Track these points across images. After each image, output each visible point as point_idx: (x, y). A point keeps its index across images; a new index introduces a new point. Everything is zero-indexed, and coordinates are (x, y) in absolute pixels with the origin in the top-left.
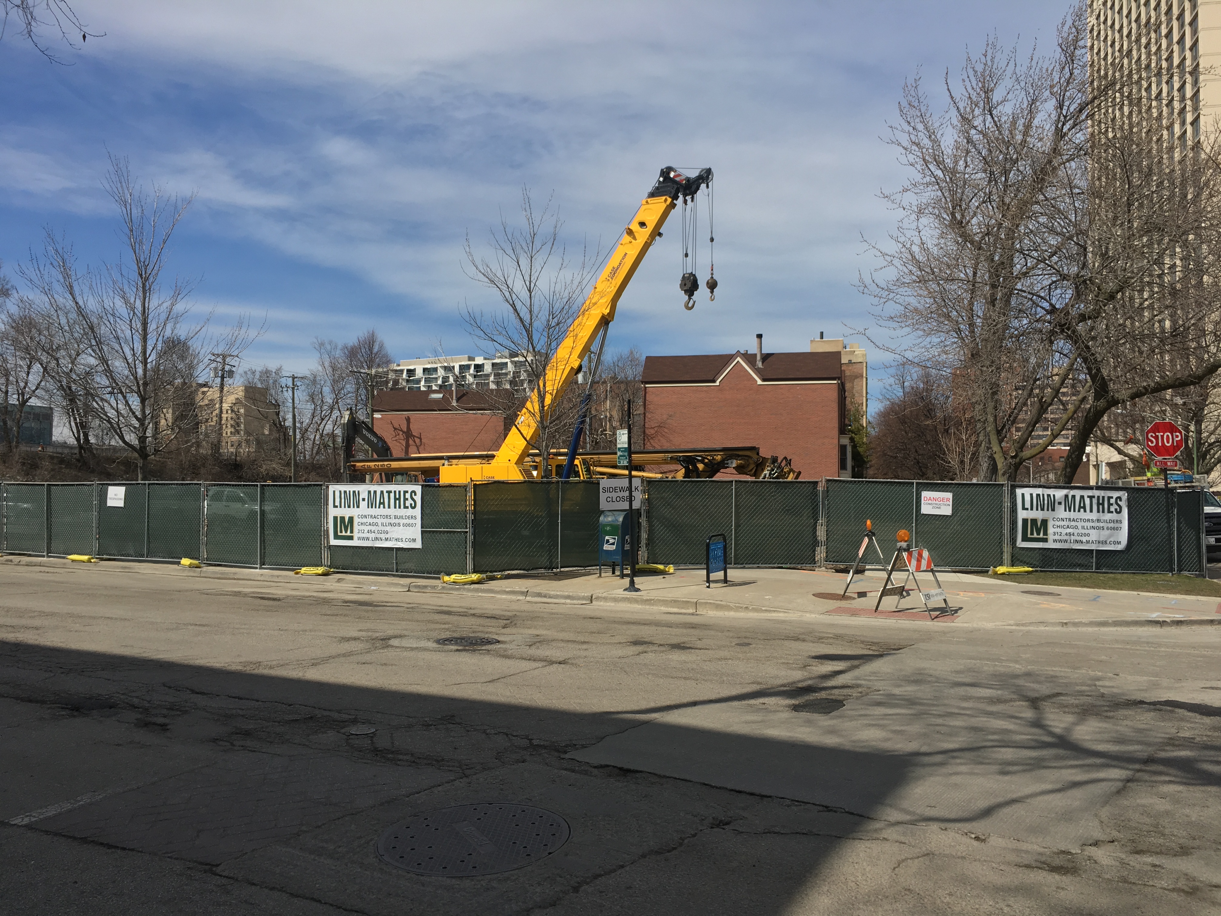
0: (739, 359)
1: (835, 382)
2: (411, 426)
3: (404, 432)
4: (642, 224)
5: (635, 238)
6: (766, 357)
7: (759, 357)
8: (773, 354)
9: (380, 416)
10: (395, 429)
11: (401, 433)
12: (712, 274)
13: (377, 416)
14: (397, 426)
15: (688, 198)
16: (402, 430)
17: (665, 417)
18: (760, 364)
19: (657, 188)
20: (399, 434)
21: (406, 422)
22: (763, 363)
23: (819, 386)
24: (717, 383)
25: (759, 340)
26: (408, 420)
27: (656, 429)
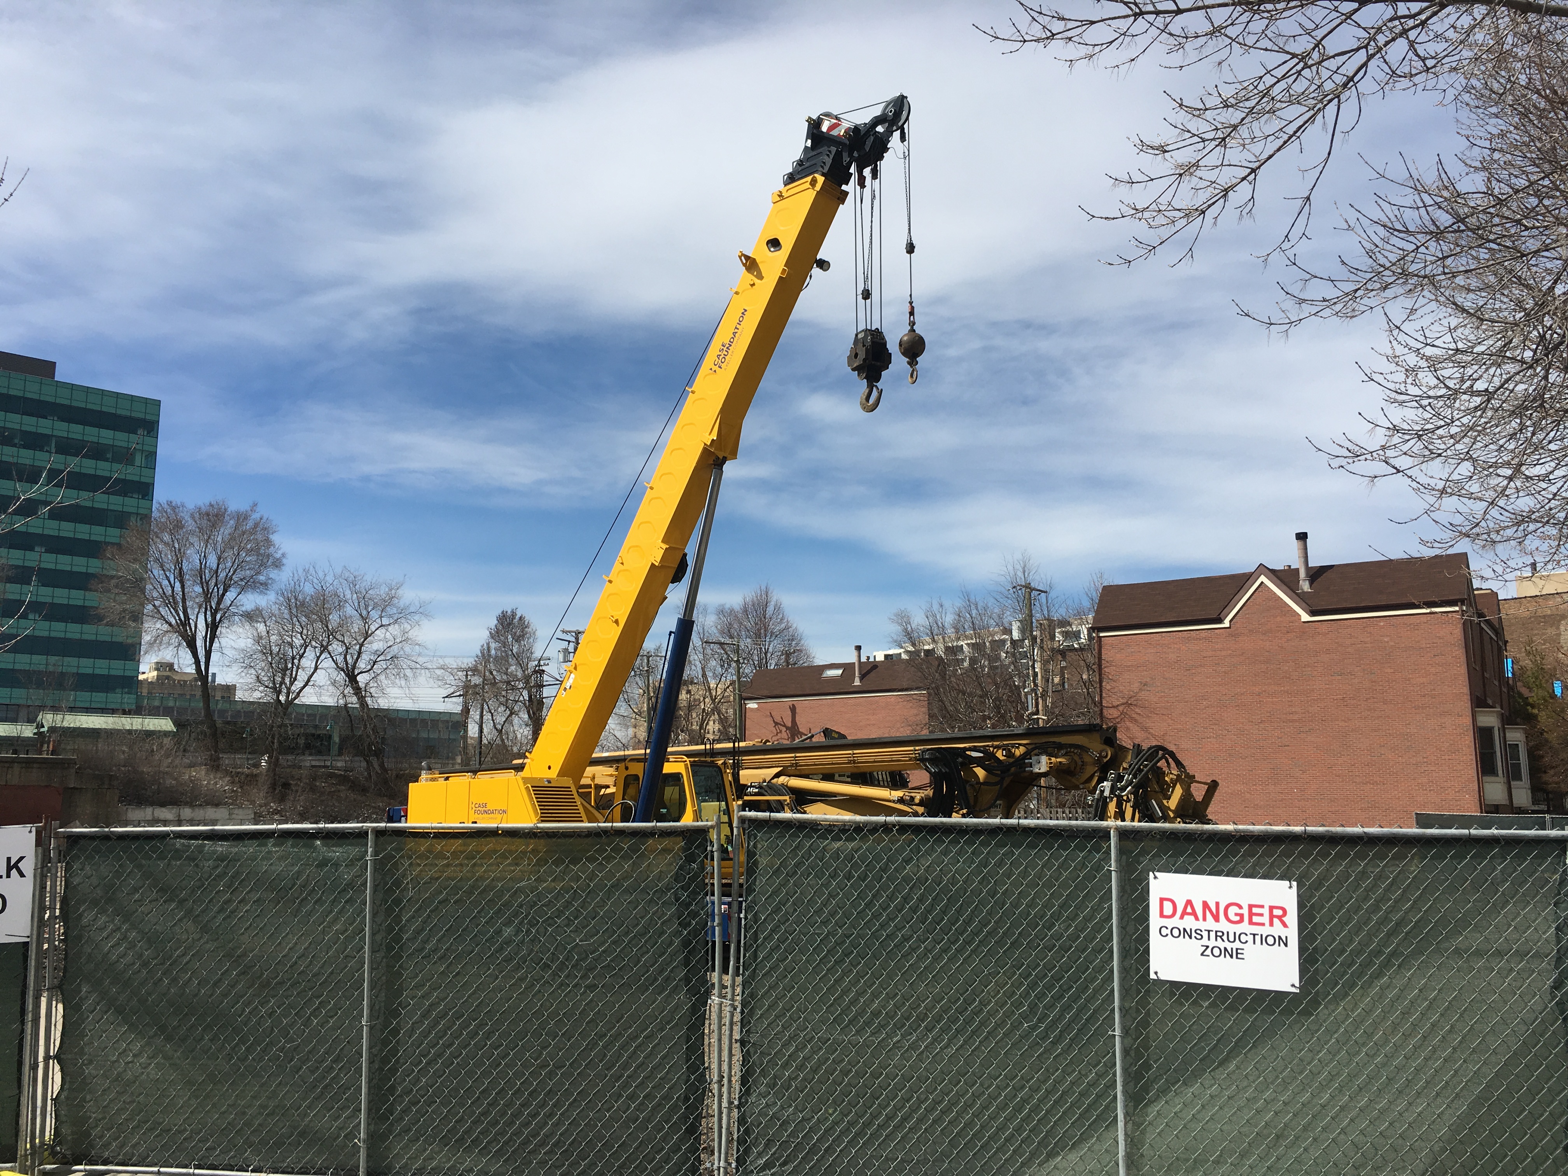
0: (1263, 578)
1: (1457, 608)
2: (797, 719)
3: (787, 728)
4: (774, 243)
5: (760, 277)
6: (1317, 574)
7: (1302, 574)
8: (1331, 567)
9: (756, 706)
10: (776, 724)
11: (784, 729)
12: (912, 324)
13: (752, 705)
14: (778, 719)
15: (867, 172)
16: (784, 726)
17: (1136, 686)
18: (1305, 586)
19: (800, 163)
20: (781, 731)
21: (790, 713)
22: (1311, 584)
23: (1424, 619)
24: (1226, 623)
25: (1301, 543)
26: (793, 709)
27: (1121, 708)
